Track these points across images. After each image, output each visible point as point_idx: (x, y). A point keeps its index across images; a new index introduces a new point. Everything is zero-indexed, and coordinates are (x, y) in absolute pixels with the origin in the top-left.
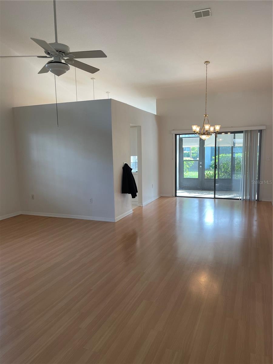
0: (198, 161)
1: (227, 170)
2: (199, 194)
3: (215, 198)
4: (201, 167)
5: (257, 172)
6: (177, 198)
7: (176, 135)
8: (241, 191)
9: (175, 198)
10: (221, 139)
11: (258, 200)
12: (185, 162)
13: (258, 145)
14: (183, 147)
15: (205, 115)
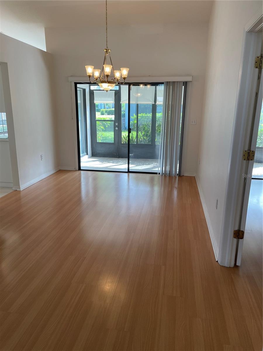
0: (112, 121)
1: (147, 132)
2: (113, 163)
3: (129, 172)
4: (117, 128)
5: (180, 139)
6: (82, 172)
7: (76, 84)
8: (160, 159)
9: (78, 173)
10: (139, 94)
11: (180, 175)
12: (97, 122)
13: (182, 103)
14: (95, 102)
15: (106, 50)
